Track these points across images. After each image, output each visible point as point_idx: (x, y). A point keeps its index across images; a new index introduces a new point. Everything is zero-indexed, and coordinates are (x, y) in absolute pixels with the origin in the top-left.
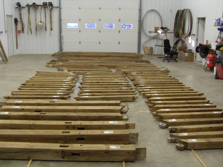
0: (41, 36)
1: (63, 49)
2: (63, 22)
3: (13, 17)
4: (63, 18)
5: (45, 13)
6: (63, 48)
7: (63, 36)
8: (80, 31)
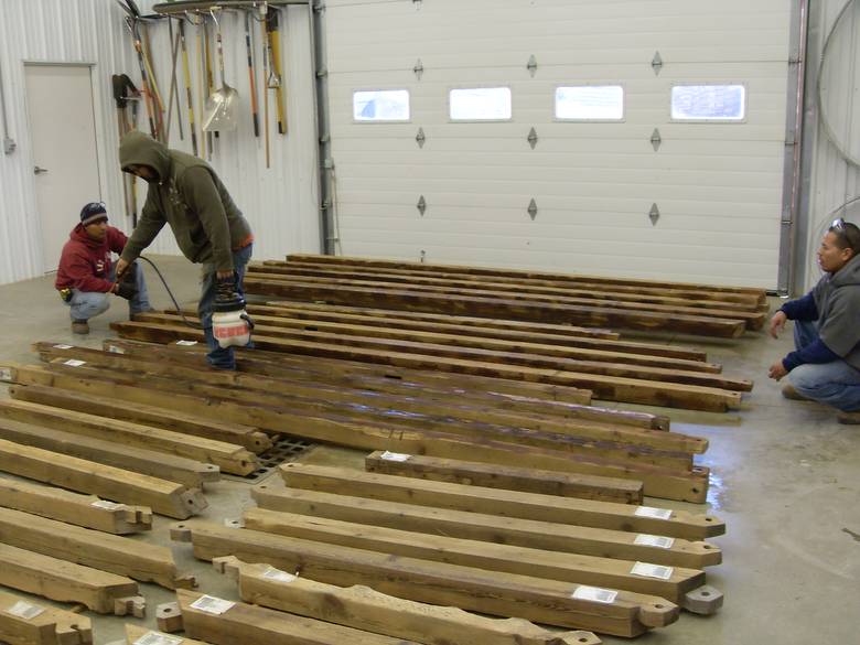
0: (238, 166)
1: (337, 240)
2: (332, 87)
3: (95, 72)
4: (331, 63)
5: (248, 38)
6: (336, 237)
7: (333, 168)
8: (420, 139)
